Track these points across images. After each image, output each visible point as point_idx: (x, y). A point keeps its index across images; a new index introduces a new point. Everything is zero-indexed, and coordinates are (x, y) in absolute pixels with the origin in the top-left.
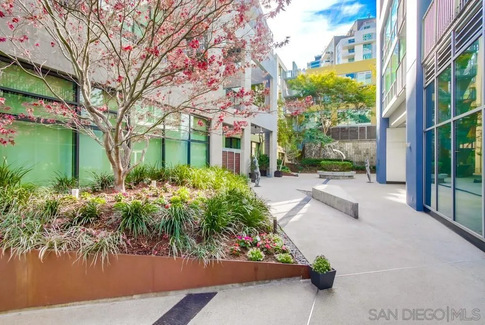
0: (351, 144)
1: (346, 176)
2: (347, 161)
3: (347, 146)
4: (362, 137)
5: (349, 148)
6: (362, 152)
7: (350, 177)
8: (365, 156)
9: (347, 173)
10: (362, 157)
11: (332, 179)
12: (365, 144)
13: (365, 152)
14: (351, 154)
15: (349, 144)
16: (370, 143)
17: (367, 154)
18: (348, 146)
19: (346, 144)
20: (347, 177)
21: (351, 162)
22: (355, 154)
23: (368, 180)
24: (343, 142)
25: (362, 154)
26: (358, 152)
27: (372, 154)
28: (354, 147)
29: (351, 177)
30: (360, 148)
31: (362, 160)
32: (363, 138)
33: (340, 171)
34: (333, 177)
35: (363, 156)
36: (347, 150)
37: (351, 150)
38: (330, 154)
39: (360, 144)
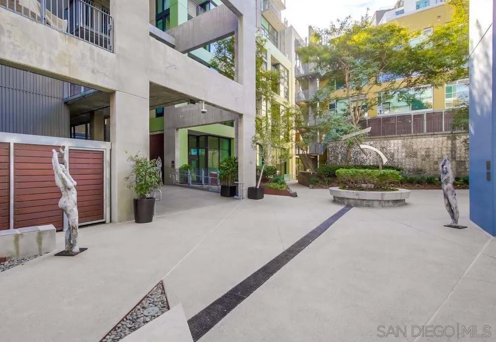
0: (400, 141)
1: (388, 201)
2: (393, 168)
3: (392, 145)
4: (419, 130)
5: (396, 148)
6: (419, 154)
7: (396, 201)
8: (423, 160)
9: (389, 195)
10: (417, 162)
11: (356, 205)
12: (424, 140)
13: (423, 153)
14: (400, 157)
15: (396, 141)
16: (432, 139)
17: (428, 156)
18: (395, 145)
19: (392, 141)
20: (391, 204)
21: (399, 170)
22: (406, 157)
23: (450, 221)
24: (387, 139)
25: (418, 157)
26: (412, 154)
27: (436, 156)
28: (404, 146)
29: (399, 203)
30: (415, 147)
31: (420, 167)
32: (420, 132)
33: (376, 189)
34: (359, 202)
35: (419, 160)
36: (392, 151)
37: (400, 151)
38: (365, 157)
39: (414, 140)
